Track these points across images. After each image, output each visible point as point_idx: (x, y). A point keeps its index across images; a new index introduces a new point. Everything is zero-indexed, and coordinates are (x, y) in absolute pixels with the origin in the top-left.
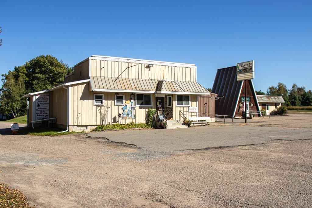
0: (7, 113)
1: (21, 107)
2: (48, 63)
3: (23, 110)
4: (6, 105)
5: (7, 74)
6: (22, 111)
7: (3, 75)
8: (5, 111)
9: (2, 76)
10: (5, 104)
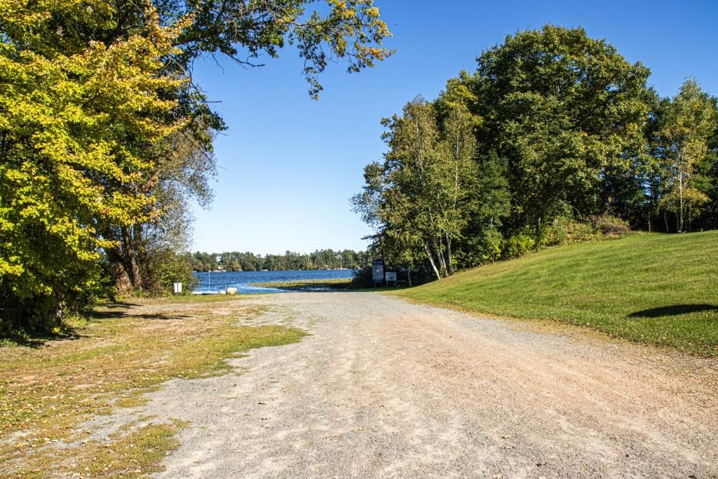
0: (407, 256)
1: (462, 232)
2: (561, 43)
3: (470, 243)
4: (405, 222)
5: (400, 116)
6: (466, 248)
7: (384, 122)
8: (402, 248)
9: (382, 123)
10: (400, 220)
